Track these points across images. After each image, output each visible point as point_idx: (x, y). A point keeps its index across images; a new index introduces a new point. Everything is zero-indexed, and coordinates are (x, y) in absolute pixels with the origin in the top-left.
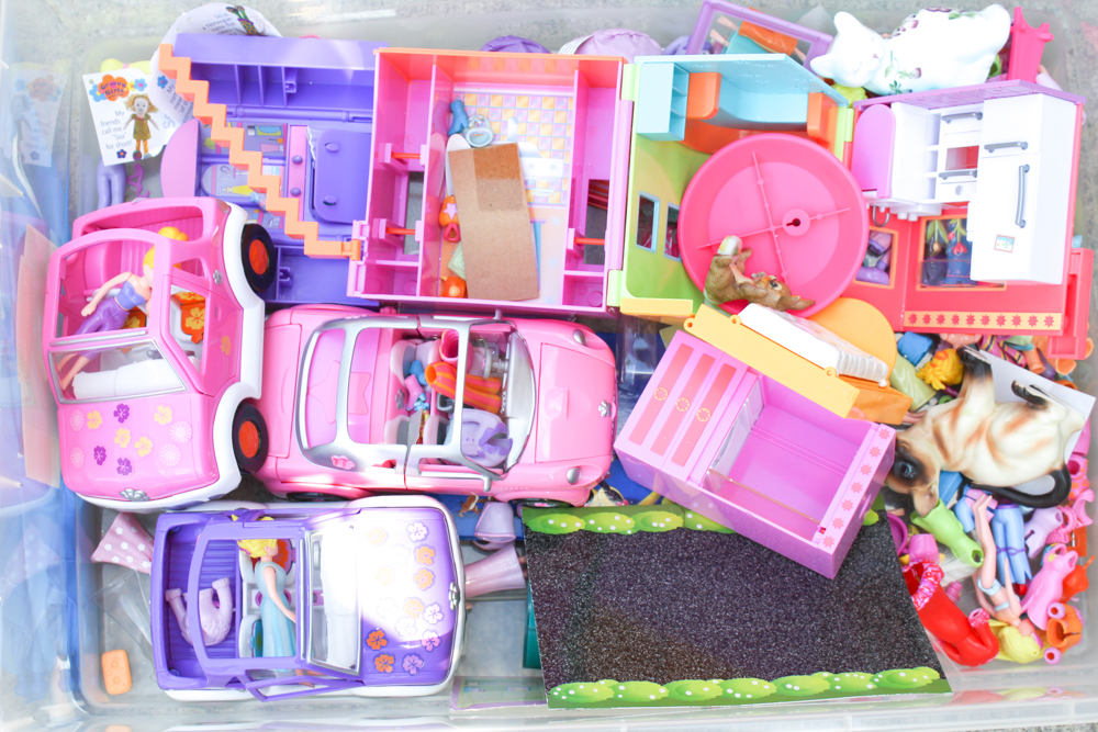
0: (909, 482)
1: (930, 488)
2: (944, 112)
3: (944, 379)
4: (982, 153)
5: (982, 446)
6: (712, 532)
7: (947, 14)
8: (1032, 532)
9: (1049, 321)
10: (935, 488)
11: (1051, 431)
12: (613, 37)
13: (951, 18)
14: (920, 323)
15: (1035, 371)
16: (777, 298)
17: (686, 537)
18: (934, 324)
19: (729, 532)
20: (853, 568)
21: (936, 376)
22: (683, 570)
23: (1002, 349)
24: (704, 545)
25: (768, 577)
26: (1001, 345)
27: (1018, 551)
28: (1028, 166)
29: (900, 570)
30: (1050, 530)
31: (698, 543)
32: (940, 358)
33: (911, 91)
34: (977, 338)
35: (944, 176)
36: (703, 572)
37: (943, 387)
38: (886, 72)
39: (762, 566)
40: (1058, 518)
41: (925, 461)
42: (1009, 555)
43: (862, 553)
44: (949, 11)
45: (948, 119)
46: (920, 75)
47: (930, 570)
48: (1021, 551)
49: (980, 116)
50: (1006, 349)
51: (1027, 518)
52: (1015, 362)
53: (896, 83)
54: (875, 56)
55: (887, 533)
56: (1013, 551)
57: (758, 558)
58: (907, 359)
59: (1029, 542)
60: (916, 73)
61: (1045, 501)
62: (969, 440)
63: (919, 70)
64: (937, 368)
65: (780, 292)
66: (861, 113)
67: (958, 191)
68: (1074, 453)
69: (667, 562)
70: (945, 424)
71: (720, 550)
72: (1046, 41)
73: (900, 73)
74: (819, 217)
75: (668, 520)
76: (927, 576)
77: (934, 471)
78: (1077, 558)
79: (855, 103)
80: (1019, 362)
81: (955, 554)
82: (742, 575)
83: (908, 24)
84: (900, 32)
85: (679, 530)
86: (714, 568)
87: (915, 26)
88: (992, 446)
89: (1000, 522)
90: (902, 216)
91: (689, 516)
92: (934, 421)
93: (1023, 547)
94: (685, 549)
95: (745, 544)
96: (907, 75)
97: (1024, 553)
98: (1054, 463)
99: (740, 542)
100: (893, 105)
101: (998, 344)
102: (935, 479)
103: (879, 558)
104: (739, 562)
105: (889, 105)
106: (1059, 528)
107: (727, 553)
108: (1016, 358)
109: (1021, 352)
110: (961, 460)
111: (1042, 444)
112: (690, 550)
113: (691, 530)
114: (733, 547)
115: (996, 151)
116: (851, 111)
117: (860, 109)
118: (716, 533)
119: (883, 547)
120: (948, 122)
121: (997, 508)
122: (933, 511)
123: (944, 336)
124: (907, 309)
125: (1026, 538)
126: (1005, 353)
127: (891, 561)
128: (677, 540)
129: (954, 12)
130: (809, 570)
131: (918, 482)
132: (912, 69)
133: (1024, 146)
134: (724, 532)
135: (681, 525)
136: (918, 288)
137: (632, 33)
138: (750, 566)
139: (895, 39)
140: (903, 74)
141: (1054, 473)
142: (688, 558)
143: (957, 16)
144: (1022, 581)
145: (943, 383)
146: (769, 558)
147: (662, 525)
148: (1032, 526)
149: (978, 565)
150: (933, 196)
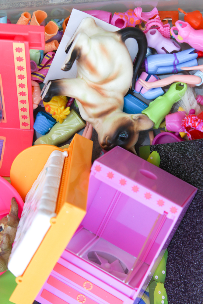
0: (131, 134)
1: (135, 120)
3: (63, 107)
5: (107, 87)
6: (167, 265)
8: (163, 48)
9: (19, 50)
10: (135, 116)
11: (95, 44)
14: (28, 121)
15: (57, 46)
16: (9, 228)
17: (171, 283)
18: (27, 113)
19: (167, 253)
20: (190, 173)
21: (61, 113)
22: (193, 291)
23: (43, 67)
24: (176, 272)
25: (197, 233)
26: (40, 68)
27: (176, 58)
29: (190, 142)
30: (161, 37)
31: (175, 276)
32: (50, 110)
34: (36, 84)
36: (194, 277)
37: (68, 108)
39: (189, 235)
40: (153, 33)
41: (117, 125)
42: (179, 64)
43: (179, 165)
47: (190, 124)
48: (175, 56)
50: (43, 65)
51: (154, 51)
52: (51, 60)
55: (165, 147)
56: (176, 62)
57: (184, 237)
58: (51, 128)
59: (170, 51)
61: (142, 43)
62: (103, 95)
64: (56, 112)
65: (5, 225)
68: (110, 23)
69: (188, 301)
70: (92, 111)
71: (179, 262)
75: (159, 292)
76: (195, 126)
77: (124, 118)
78: (180, 21)
80: (51, 56)
81: (178, 100)
82: (196, 251)
85: (166, 286)
86: (192, 269)
88: (106, 81)
89: (157, 70)
91: (156, 277)
92: (90, 117)
93: (173, 55)
94: (179, 285)
95: (175, 244)
97: (177, 54)
98: (116, 40)
99: (173, 247)
101: (40, 70)
102: (129, 117)
103: (183, 155)
104: (187, 250)
106: (160, 31)
107: (181, 257)
108: (48, 59)
109: (45, 54)
110: (116, 98)
111: (104, 50)
112: (179, 282)
113: (166, 279)
114: (177, 252)
118: (168, 262)
119: (175, 151)
121: (147, 73)
122: (150, 118)
123: (35, 106)
124: (19, 127)
125: (167, 52)
126: (45, 66)
127: (184, 147)
128: (173, 289)
130: (192, 204)
131: (131, 128)
134: (167, 256)
135: (163, 285)
136: (5, 121)
138: (190, 244)
141: (123, 40)
142: (185, 285)
144: (196, 55)
145: (65, 108)
146: (184, 230)
147: (163, 297)
148: (159, 49)
149: (185, 86)
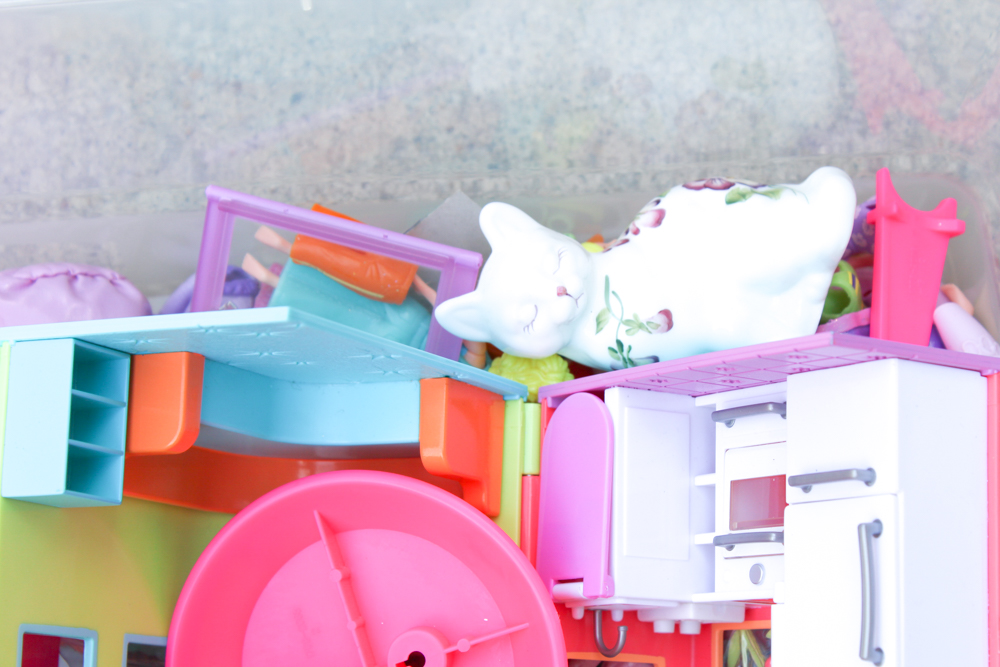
2: (721, 401)
4: (792, 493)
7: (724, 194)
12: (32, 282)
13: (730, 202)
28: (878, 521)
33: (656, 360)
35: (728, 542)
38: (599, 322)
44: (728, 186)
45: (729, 415)
46: (670, 325)
49: (781, 408)
53: (620, 344)
54: (563, 292)
60: (661, 320)
63: (667, 313)
66: (552, 410)
67: (756, 575)
72: (951, 235)
73: (627, 322)
74: (463, 646)
79: (542, 390)
83: (644, 220)
84: (630, 236)
87: (658, 222)
90: (663, 627)
96: (641, 326)
100: (607, 392)
105: (600, 394)
115: (816, 488)
116: (533, 409)
117: (550, 404)
120: (729, 424)
129: (739, 188)
132: (650, 312)
133: (868, 477)
137: (76, 271)
139: (618, 252)
140: (633, 325)
143: (743, 196)
150: (712, 589)
